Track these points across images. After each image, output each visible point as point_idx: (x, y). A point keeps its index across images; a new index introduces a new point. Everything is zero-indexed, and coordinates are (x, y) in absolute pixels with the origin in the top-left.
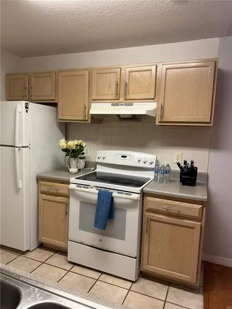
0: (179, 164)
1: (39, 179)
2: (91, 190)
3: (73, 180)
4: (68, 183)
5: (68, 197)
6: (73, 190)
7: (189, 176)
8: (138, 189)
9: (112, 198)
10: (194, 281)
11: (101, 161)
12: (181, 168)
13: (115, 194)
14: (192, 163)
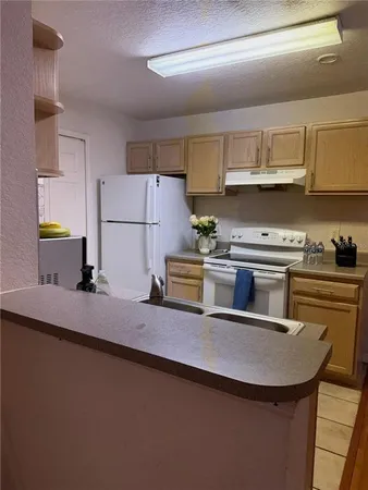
0: (333, 241)
1: (168, 260)
2: (228, 270)
3: (206, 259)
4: (202, 263)
5: (202, 279)
6: (208, 270)
7: (346, 255)
8: (283, 269)
9: (253, 278)
10: (351, 373)
11: (236, 240)
12: (336, 245)
13: (256, 273)
14: (350, 239)
